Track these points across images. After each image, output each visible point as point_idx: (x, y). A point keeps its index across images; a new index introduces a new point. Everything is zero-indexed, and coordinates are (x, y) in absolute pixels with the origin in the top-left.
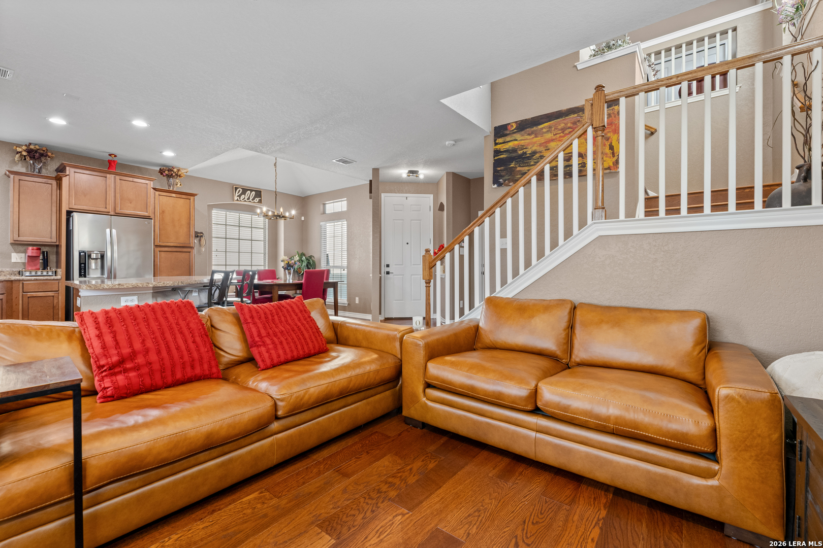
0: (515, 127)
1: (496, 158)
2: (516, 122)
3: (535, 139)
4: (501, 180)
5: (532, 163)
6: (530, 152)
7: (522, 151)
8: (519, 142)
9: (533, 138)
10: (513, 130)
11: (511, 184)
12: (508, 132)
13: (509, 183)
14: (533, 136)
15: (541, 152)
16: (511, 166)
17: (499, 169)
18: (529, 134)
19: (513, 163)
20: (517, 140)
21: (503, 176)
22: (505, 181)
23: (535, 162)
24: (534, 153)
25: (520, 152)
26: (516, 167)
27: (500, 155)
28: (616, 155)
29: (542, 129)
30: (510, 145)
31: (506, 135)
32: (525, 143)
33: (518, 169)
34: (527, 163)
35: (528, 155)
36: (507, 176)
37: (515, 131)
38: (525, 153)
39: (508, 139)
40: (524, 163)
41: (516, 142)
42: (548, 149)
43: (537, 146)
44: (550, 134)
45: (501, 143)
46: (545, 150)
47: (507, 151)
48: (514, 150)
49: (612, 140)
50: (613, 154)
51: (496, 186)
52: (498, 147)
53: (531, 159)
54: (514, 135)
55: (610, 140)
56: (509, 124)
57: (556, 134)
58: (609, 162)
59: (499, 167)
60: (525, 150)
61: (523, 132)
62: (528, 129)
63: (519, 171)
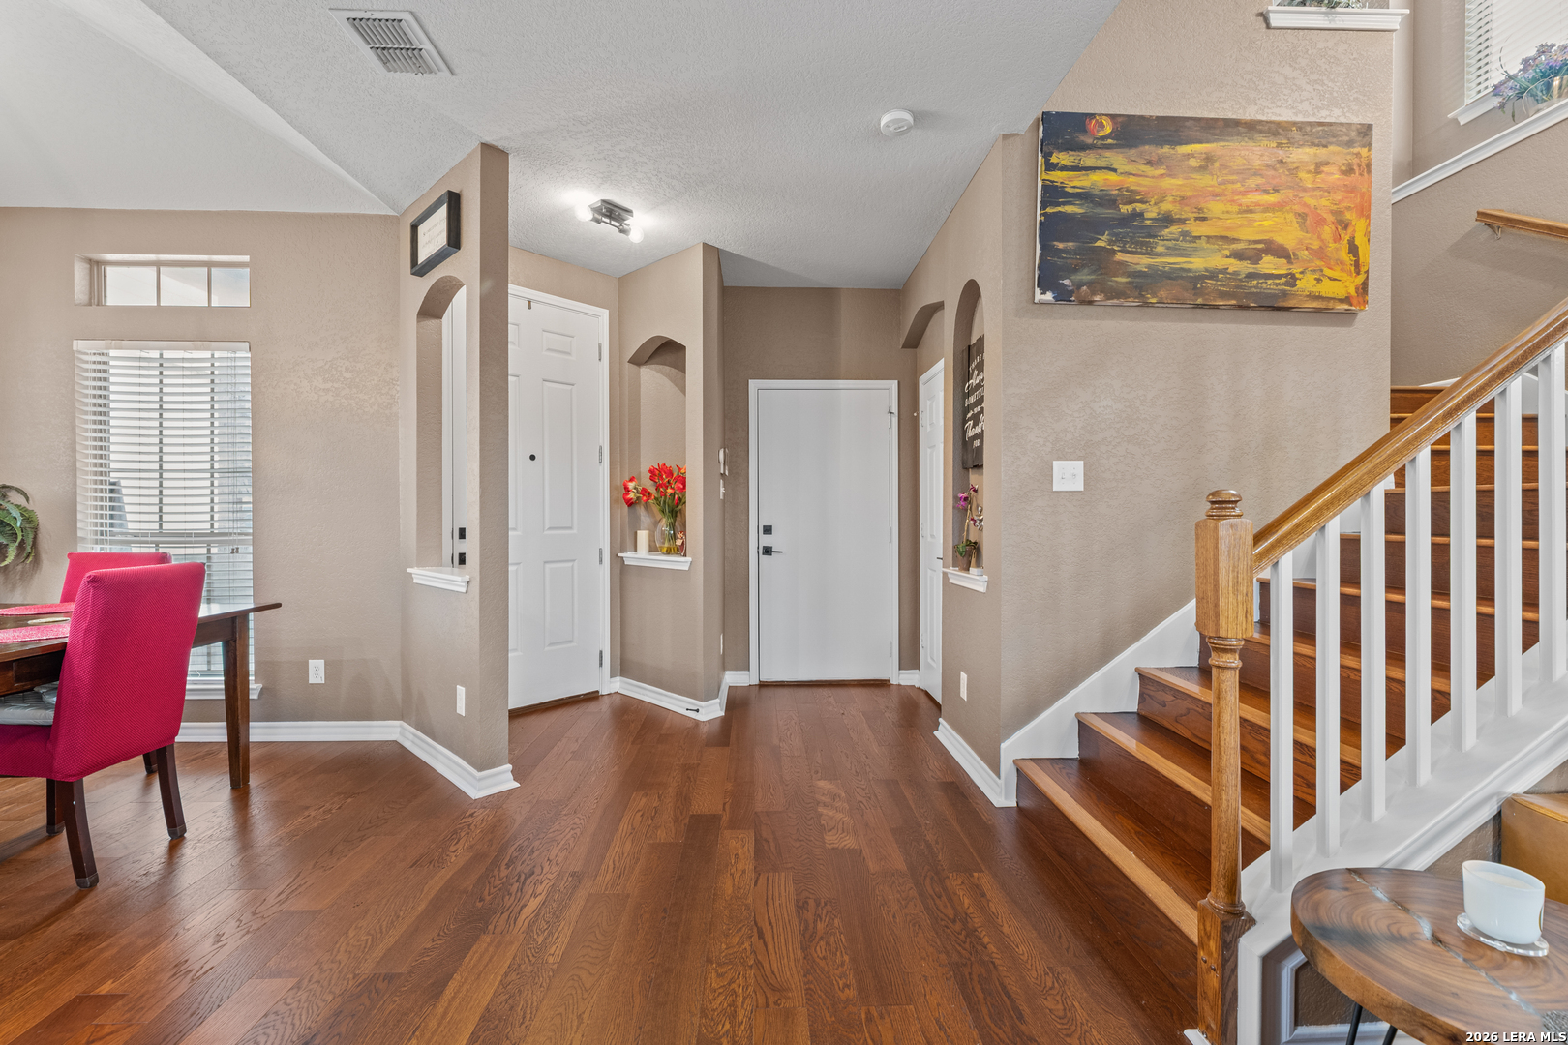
0: (1108, 130)
1: (1049, 210)
2: (1112, 117)
3: (1168, 183)
4: (1066, 282)
5: (1160, 249)
6: (1152, 214)
7: (1130, 208)
8: (1121, 178)
9: (1162, 175)
10: (1103, 138)
11: (1097, 298)
12: (1089, 141)
13: (1094, 293)
14: (1161, 171)
15: (1182, 221)
16: (1099, 243)
17: (1061, 245)
18: (1149, 163)
19: (1105, 237)
20: (1115, 171)
21: (1075, 270)
22: (1079, 285)
23: (1168, 248)
24: (1167, 220)
25: (1125, 209)
26: (1114, 252)
27: (1064, 204)
28: (1363, 270)
29: (1188, 156)
30: (1096, 180)
31: (1083, 148)
32: (1139, 185)
33: (1120, 257)
34: (1143, 244)
35: (1148, 223)
36: (1086, 271)
37: (1110, 141)
38: (1140, 215)
39: (1088, 159)
40: (1137, 243)
41: (1112, 177)
42: (1204, 219)
43: (1174, 202)
44: (1210, 177)
45: (1064, 168)
46: (1197, 219)
47: (1084, 196)
48: (1107, 200)
49: (1354, 231)
50: (1357, 265)
51: (1049, 296)
52: (1057, 176)
53: (1156, 236)
54: (1108, 153)
55: (1350, 230)
56: (1092, 116)
57: (1224, 183)
58: (1347, 284)
59: (1061, 241)
60: (1139, 207)
61: (1133, 151)
62: (1147, 147)
63: (1122, 264)
